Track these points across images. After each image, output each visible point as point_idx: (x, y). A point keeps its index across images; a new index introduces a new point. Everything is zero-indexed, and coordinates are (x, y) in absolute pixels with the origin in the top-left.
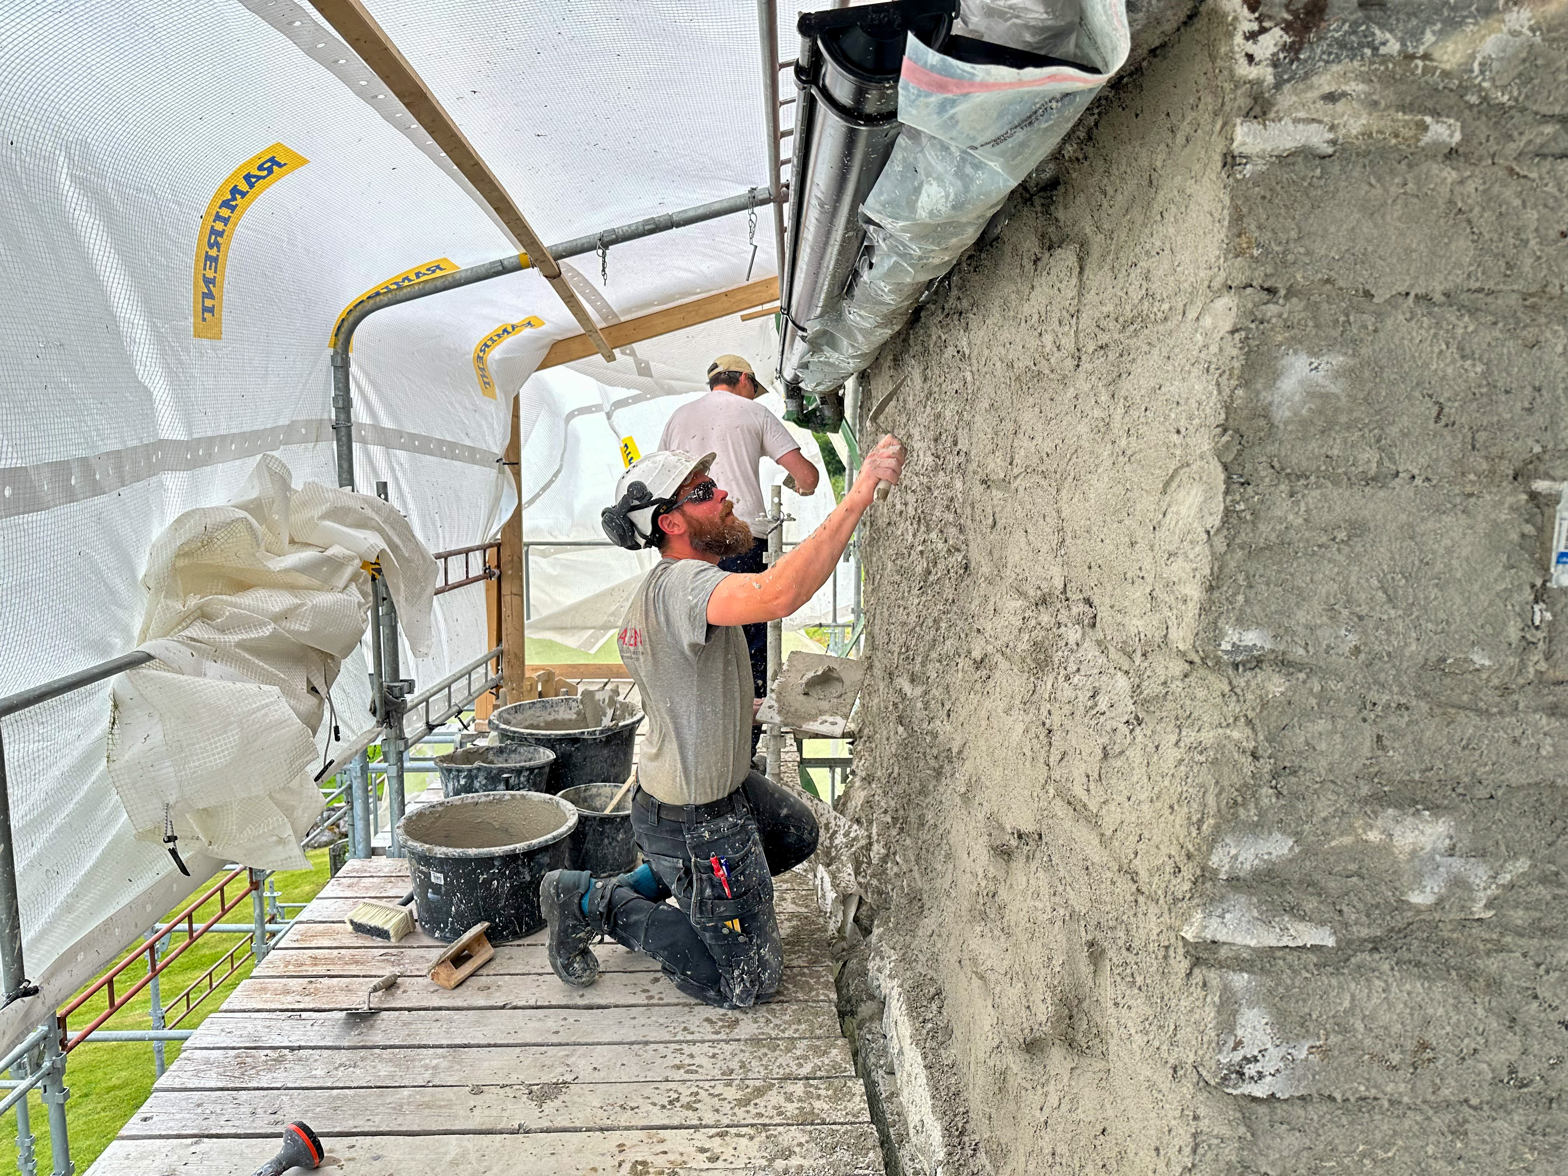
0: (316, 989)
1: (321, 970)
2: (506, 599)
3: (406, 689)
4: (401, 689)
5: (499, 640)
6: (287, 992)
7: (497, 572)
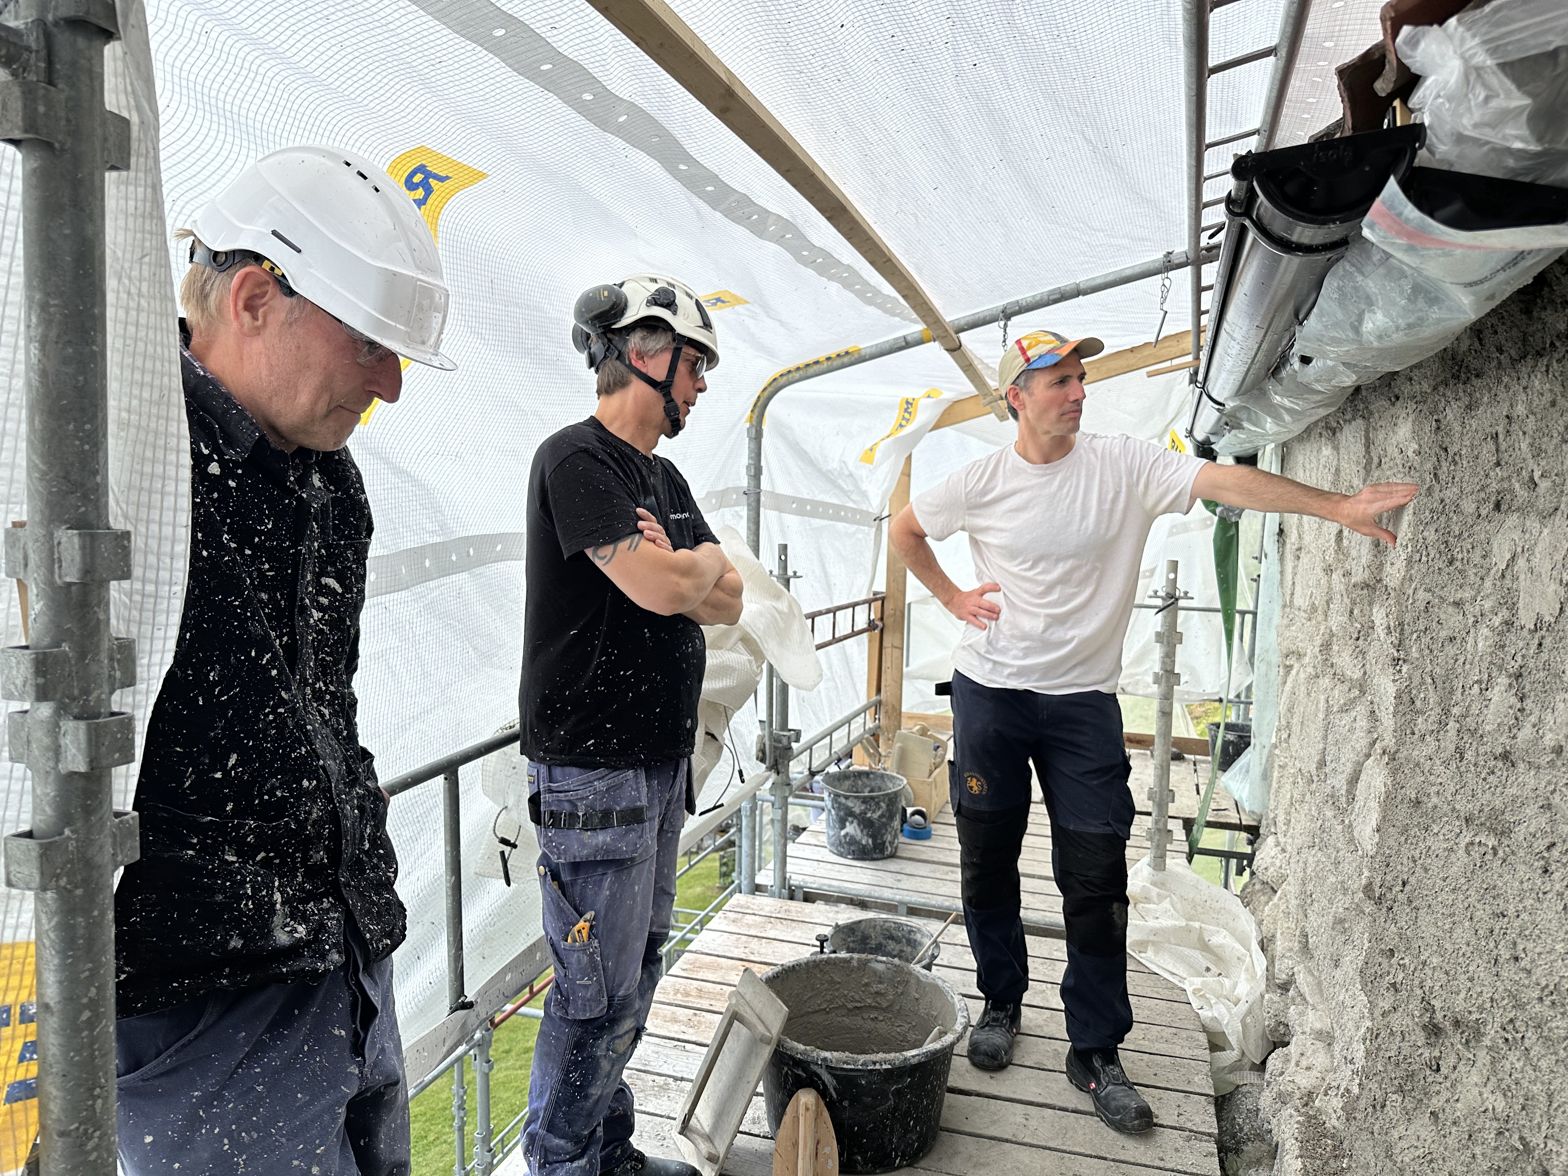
0: (699, 1022)
1: (704, 1004)
2: (887, 652)
3: (793, 738)
4: (789, 738)
5: (879, 691)
6: (675, 1020)
7: (880, 624)
